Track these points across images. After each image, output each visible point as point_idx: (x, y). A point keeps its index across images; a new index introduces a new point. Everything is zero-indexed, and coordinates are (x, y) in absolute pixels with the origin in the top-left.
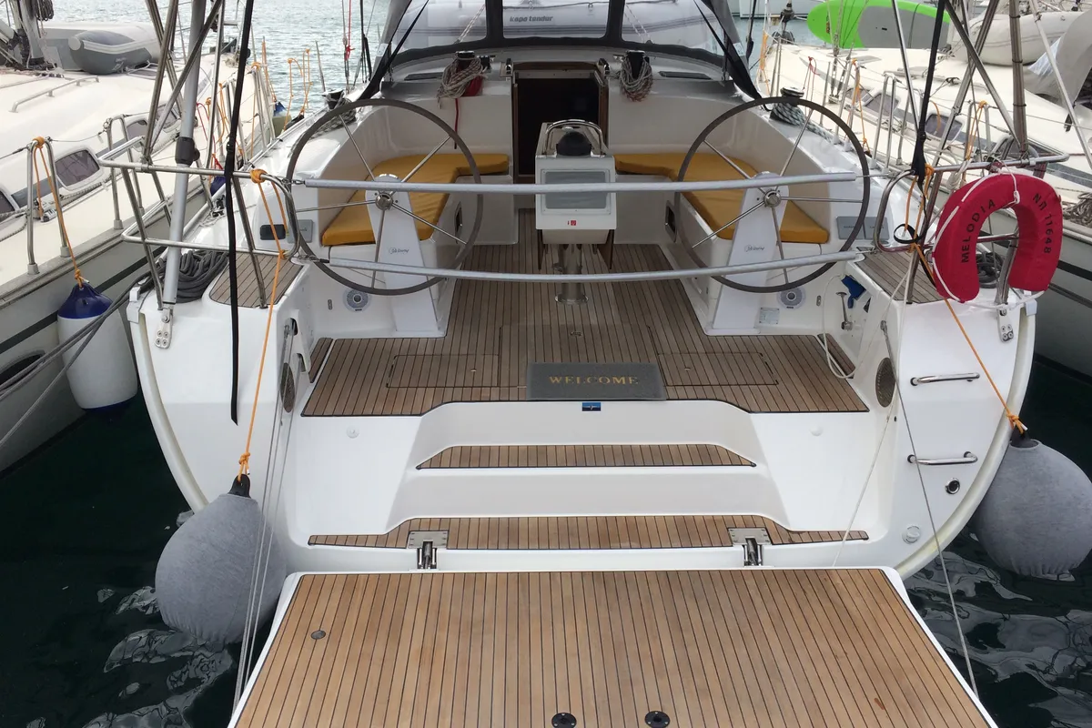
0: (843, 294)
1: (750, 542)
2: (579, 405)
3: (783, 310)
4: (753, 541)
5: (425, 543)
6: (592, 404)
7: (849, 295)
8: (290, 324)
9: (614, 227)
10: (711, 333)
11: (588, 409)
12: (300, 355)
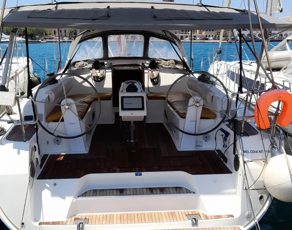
0: (222, 135)
1: (194, 220)
2: (134, 173)
3: (204, 142)
4: (195, 219)
5: (80, 223)
6: (139, 173)
7: (224, 136)
8: (34, 147)
9: (146, 115)
10: (179, 150)
11: (138, 175)
12: (37, 159)
